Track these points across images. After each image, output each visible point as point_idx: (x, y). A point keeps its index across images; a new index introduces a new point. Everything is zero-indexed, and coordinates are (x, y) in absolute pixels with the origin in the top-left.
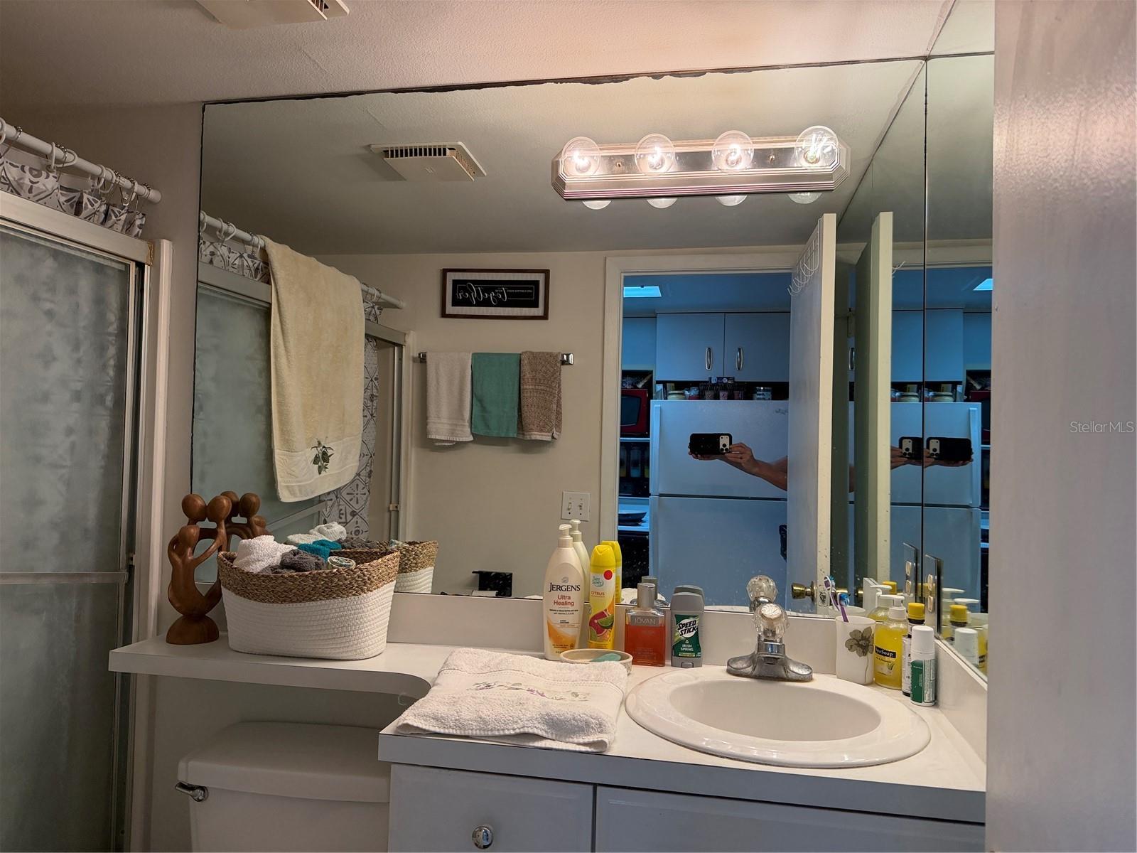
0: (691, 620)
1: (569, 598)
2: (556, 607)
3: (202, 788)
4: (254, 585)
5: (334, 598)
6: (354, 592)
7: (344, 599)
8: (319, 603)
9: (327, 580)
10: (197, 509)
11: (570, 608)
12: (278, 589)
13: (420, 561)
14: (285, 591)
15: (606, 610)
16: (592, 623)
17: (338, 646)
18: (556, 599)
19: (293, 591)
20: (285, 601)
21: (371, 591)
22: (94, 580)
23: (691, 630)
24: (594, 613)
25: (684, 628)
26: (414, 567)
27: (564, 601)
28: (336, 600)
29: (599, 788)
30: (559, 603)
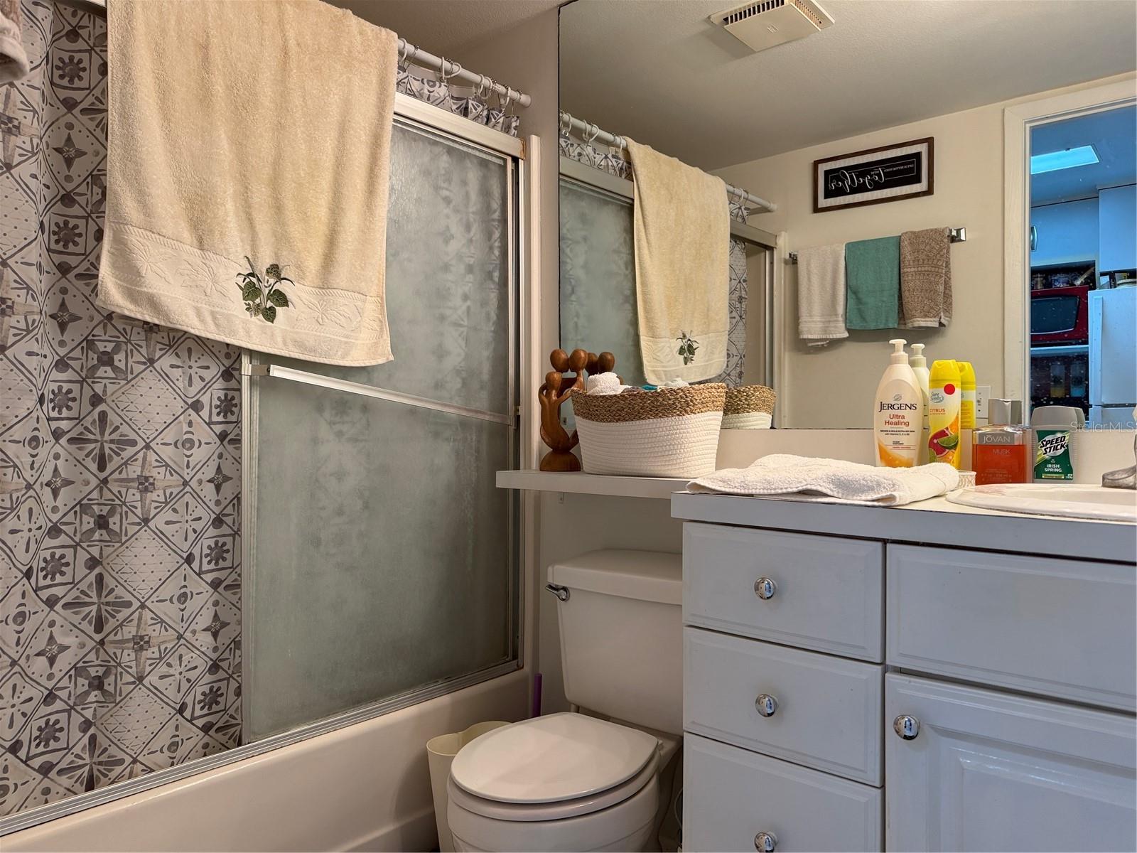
0: (1059, 435)
1: (903, 417)
2: (888, 427)
3: (565, 589)
4: (595, 406)
5: (660, 417)
6: (678, 413)
7: (670, 419)
8: (647, 421)
9: (653, 399)
10: (561, 361)
11: (905, 428)
12: (613, 408)
13: (752, 402)
14: (618, 410)
15: (947, 429)
16: (931, 444)
17: (667, 463)
18: (888, 419)
19: (625, 410)
20: (619, 420)
21: (695, 413)
22: (487, 418)
23: (1059, 447)
24: (932, 432)
25: (1048, 446)
26: (746, 408)
27: (897, 420)
28: (662, 419)
29: (889, 546)
30: (891, 423)
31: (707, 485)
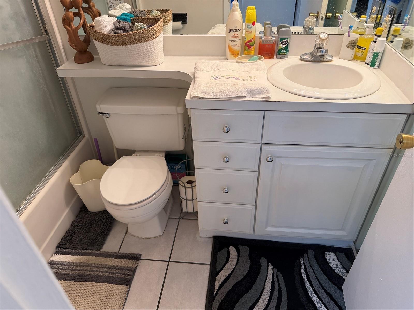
0: (286, 40)
1: (237, 35)
2: (232, 39)
3: (108, 113)
4: (109, 39)
5: (143, 42)
6: (151, 39)
7: (147, 42)
8: (137, 45)
9: (139, 35)
11: (237, 39)
12: (120, 40)
13: (168, 20)
14: (123, 41)
15: (252, 39)
16: (246, 44)
17: (148, 61)
18: (232, 36)
19: (126, 41)
20: (124, 45)
21: (157, 38)
23: (286, 44)
24: (247, 40)
25: (283, 43)
27: (235, 36)
28: (144, 43)
29: (266, 112)
30: (233, 37)
31: (200, 96)
